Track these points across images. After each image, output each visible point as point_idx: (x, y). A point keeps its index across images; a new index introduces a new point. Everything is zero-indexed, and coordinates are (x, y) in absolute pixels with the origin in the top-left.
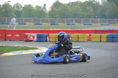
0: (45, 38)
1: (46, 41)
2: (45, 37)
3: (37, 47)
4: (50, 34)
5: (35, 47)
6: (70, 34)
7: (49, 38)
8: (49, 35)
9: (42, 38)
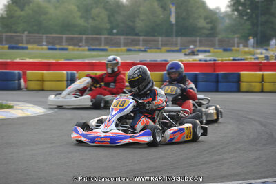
0: (17, 82)
1: (19, 88)
2: (17, 77)
3: (10, 103)
4: (28, 71)
5: (4, 102)
6: (75, 72)
7: (25, 82)
8: (25, 74)
9: (9, 82)
